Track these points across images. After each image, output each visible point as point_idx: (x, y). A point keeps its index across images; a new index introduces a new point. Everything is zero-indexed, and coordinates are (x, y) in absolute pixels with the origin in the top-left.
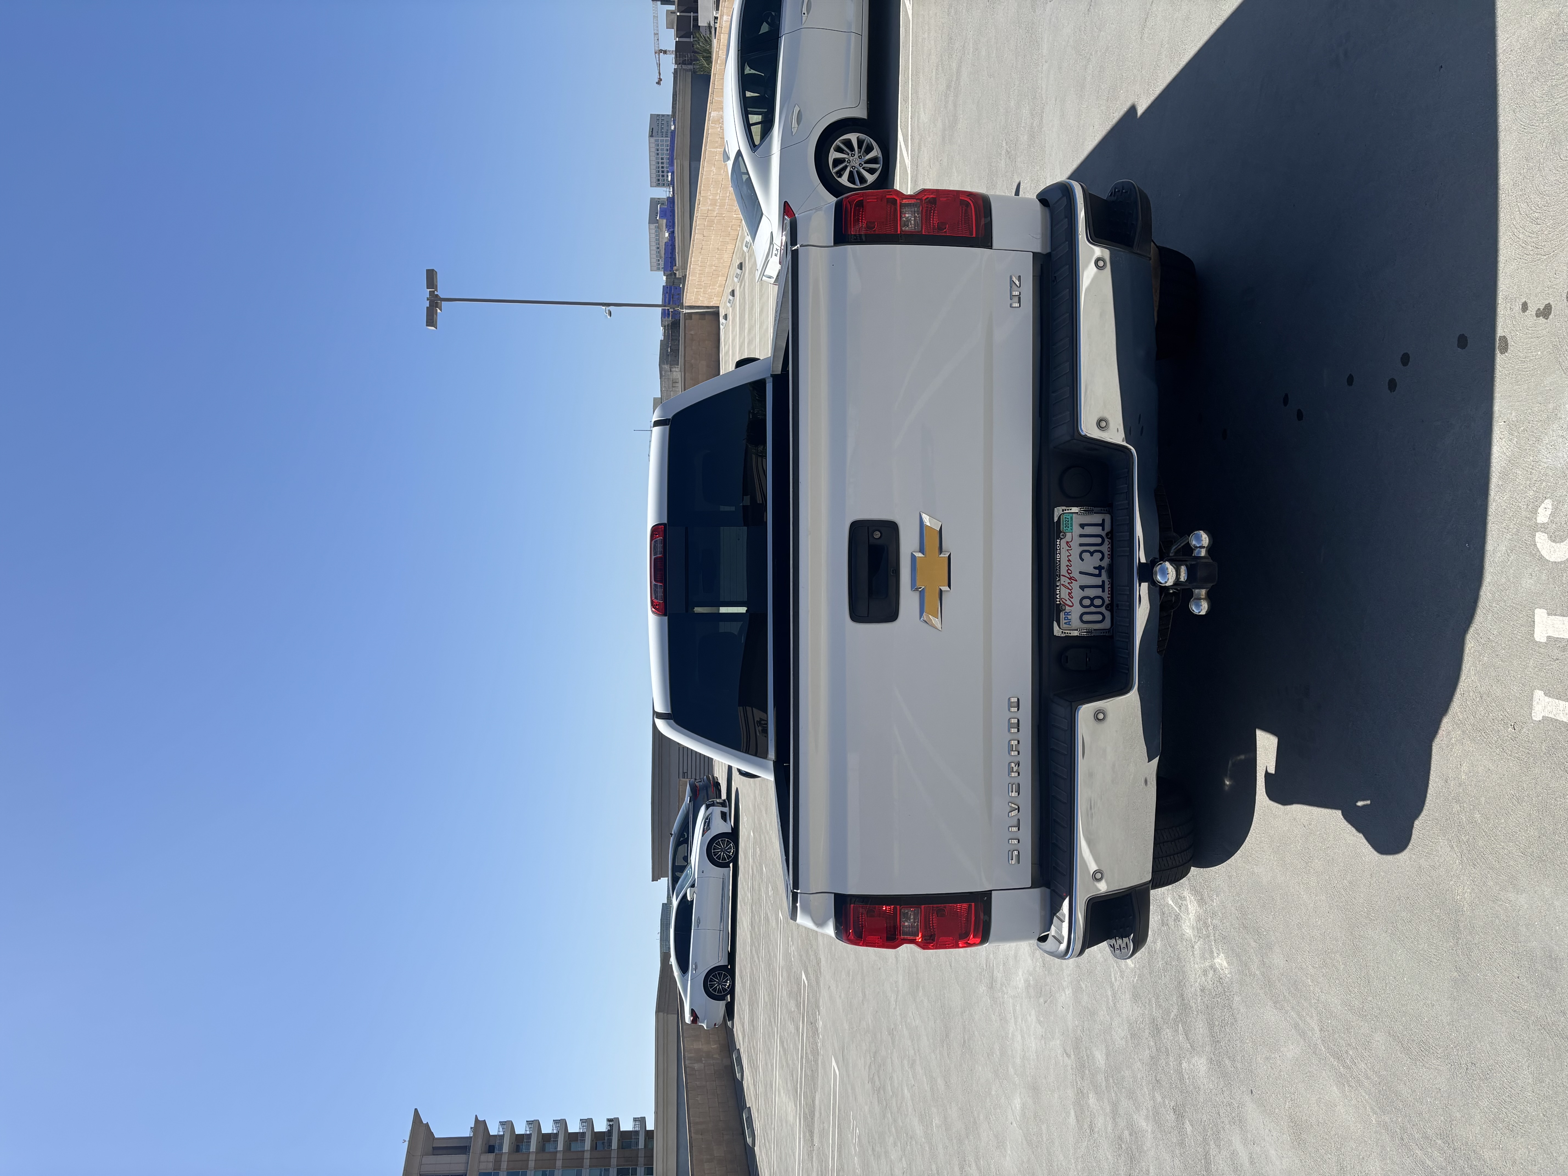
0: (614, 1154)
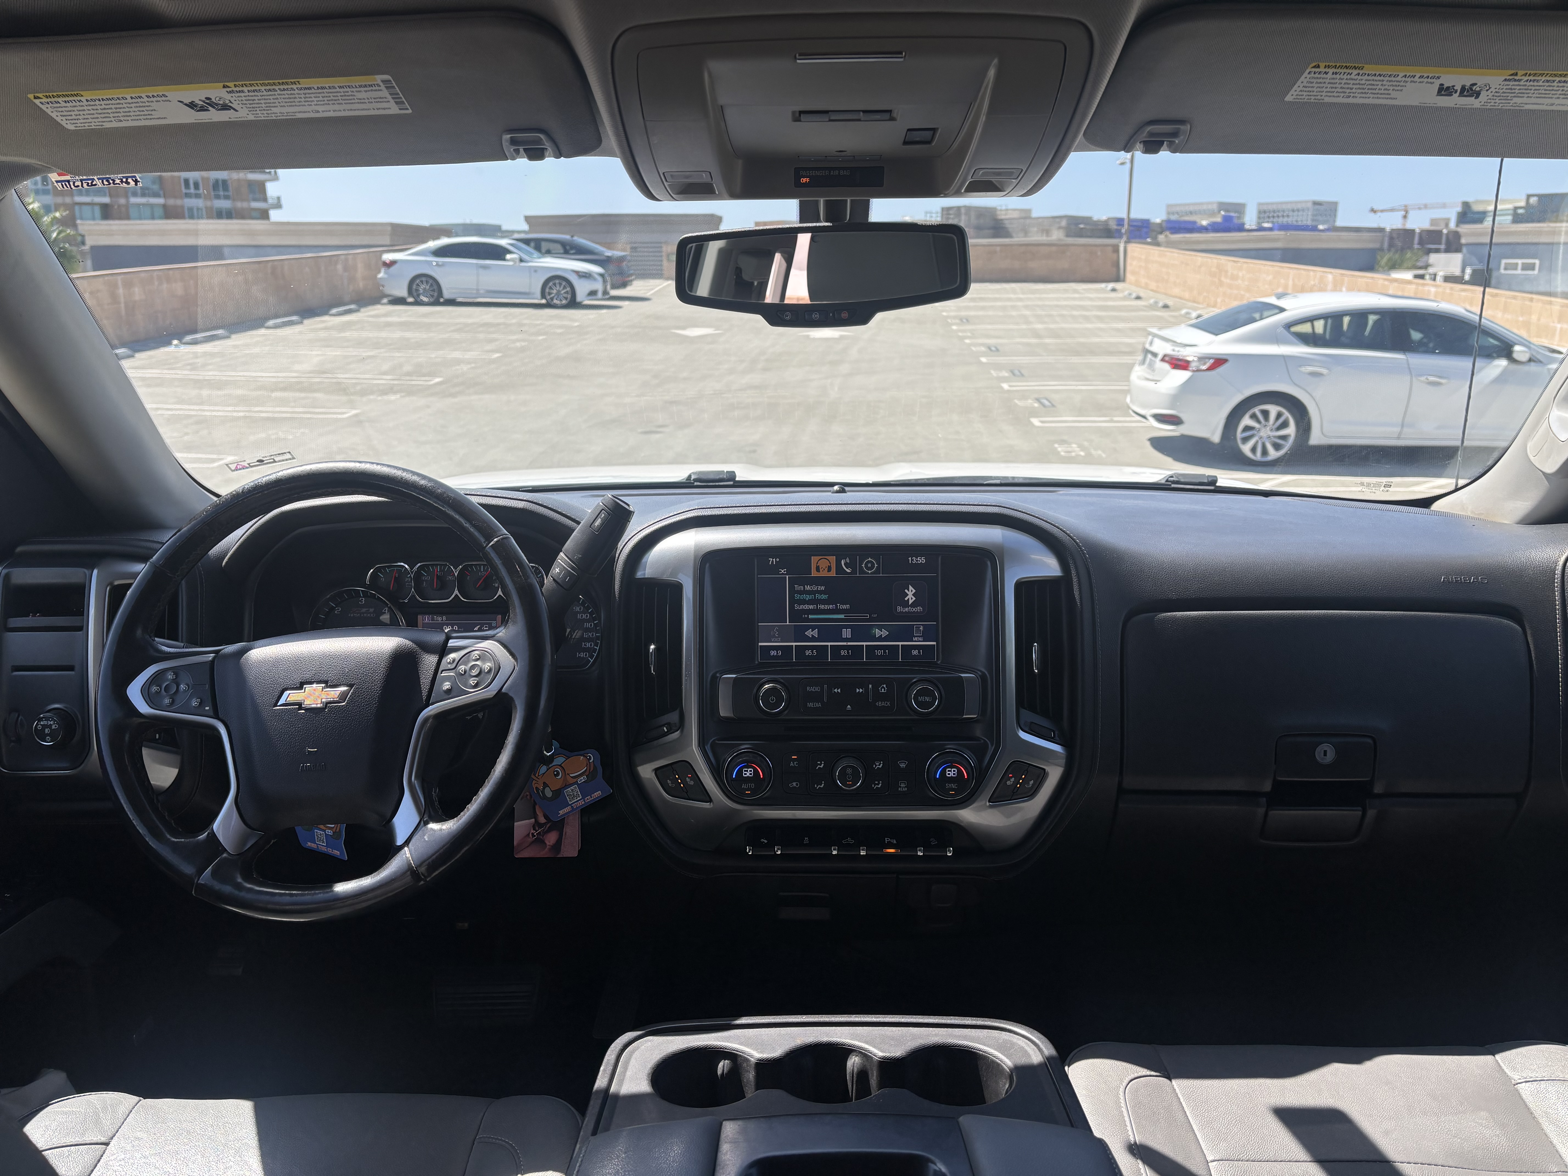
0: (242, 176)
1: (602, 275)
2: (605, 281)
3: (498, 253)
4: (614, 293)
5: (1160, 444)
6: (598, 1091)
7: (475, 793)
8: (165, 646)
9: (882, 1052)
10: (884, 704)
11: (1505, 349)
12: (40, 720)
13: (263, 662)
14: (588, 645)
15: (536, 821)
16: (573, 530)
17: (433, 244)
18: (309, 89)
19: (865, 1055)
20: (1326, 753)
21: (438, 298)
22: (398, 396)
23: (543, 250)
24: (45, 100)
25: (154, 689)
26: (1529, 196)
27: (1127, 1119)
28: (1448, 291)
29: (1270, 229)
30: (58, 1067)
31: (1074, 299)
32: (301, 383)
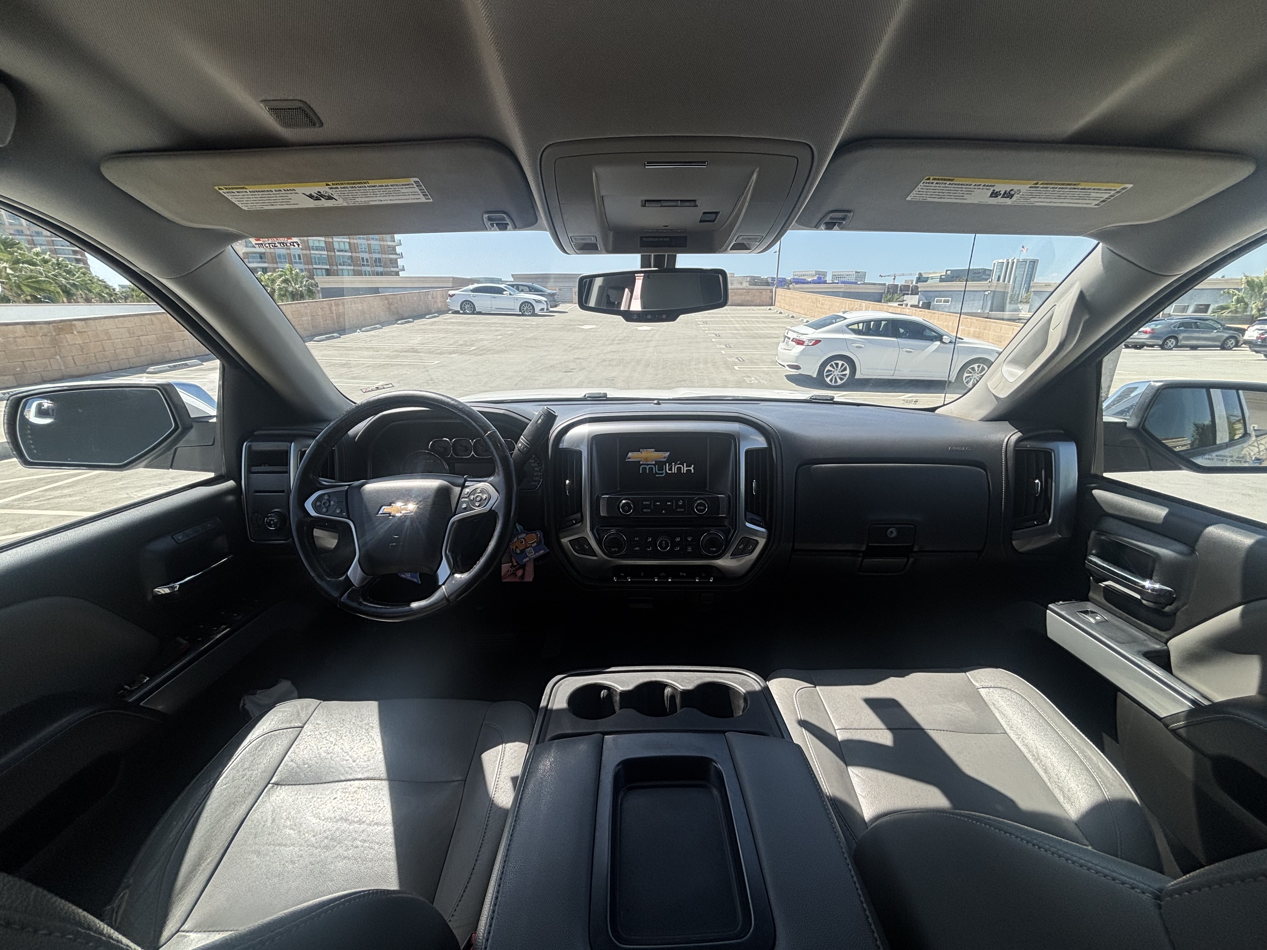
0: (387, 256)
1: (546, 301)
2: (547, 304)
3: (500, 291)
4: (551, 309)
5: (790, 378)
6: (542, 708)
7: (478, 560)
8: (325, 482)
9: (682, 686)
10: (681, 510)
11: (939, 337)
12: (269, 517)
13: (370, 492)
14: (537, 478)
15: (512, 564)
16: (528, 424)
17: (471, 287)
18: (375, 186)
19: (674, 688)
20: (893, 532)
21: (474, 312)
22: (456, 355)
23: (520, 290)
24: (225, 191)
25: (318, 504)
26: (947, 271)
27: (797, 710)
28: (914, 311)
29: (838, 283)
30: (286, 679)
31: (752, 313)
32: (414, 348)
